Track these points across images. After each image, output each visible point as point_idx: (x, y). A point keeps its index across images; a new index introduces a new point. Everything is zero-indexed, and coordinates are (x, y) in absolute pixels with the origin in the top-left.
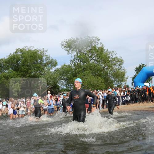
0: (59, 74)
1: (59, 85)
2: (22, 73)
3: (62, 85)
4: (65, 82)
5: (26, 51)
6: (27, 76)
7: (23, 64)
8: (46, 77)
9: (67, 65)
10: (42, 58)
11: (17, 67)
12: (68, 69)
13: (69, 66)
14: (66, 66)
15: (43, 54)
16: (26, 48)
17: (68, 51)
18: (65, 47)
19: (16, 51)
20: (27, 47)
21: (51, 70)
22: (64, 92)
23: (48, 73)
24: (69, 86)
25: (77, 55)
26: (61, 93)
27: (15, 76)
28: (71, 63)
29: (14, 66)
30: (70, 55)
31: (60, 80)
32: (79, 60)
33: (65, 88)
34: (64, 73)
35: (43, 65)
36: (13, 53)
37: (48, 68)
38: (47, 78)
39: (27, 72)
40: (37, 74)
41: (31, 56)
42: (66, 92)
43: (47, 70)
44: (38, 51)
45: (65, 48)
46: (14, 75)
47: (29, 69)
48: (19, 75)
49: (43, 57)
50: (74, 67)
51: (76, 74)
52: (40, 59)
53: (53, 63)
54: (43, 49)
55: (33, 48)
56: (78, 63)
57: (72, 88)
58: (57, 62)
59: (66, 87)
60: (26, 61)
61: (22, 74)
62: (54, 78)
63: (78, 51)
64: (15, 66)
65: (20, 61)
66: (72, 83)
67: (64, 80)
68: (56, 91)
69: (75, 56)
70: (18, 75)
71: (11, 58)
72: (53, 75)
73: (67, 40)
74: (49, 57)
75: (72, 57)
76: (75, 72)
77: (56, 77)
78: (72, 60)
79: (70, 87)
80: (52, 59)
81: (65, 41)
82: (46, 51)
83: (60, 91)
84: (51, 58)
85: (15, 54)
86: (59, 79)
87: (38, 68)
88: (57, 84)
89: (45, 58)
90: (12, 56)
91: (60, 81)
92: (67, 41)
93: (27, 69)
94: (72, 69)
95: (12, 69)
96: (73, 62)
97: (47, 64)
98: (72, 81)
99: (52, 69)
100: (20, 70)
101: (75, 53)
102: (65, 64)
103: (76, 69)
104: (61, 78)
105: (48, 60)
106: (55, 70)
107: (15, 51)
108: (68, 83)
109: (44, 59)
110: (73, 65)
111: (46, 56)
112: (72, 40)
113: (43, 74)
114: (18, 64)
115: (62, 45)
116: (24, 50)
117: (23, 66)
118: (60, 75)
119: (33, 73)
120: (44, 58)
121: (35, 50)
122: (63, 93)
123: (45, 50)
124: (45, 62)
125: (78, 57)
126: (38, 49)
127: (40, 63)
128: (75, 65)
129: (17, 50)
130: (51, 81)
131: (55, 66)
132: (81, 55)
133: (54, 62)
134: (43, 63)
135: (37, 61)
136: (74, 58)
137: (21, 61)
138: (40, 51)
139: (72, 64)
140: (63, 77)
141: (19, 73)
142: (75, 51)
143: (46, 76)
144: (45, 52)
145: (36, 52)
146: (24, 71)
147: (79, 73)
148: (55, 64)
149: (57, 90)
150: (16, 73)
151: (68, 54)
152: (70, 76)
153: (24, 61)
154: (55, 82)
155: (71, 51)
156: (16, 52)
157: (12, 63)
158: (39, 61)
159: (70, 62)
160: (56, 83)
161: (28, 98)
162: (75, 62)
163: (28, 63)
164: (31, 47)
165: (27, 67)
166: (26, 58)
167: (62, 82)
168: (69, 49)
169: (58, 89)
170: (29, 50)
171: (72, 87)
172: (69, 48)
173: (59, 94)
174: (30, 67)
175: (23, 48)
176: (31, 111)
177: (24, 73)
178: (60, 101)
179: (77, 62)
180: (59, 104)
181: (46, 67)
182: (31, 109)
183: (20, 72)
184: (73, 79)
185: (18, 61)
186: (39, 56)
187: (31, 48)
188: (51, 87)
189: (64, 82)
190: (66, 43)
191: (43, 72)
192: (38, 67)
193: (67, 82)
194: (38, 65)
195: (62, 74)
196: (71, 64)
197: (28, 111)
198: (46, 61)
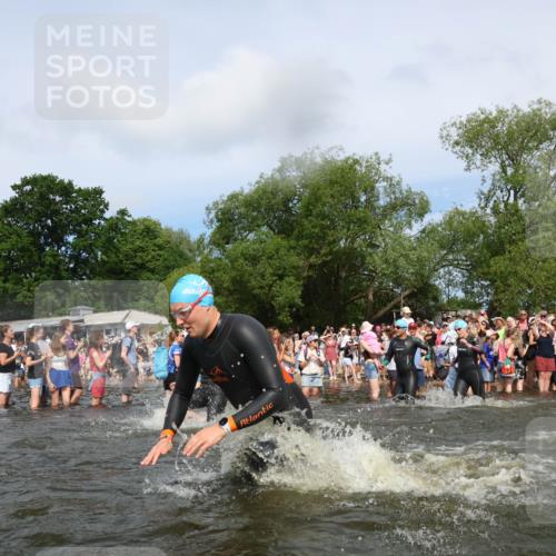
0: (436, 245)
1: (440, 283)
2: (306, 242)
3: (448, 286)
4: (460, 275)
5: (315, 164)
6: (323, 251)
7: (308, 212)
8: (392, 255)
9: (468, 210)
10: (373, 188)
11: (287, 221)
12: (471, 225)
13: (473, 214)
14: (463, 214)
15: (376, 174)
16: (316, 151)
17: (467, 157)
18: (457, 143)
19: (279, 164)
20: (318, 148)
21: (407, 232)
22: (459, 313)
23: (398, 240)
24: (475, 290)
25: (504, 171)
26: (445, 316)
27: (282, 252)
28: (483, 205)
29: (275, 218)
30: (476, 173)
31: (443, 266)
32: (512, 192)
33: (460, 295)
34: (454, 241)
35: (377, 211)
36: (270, 173)
37: (395, 222)
38: (394, 261)
39: (324, 238)
40: (356, 245)
41: (332, 183)
42: (464, 311)
43: (391, 229)
44: (356, 162)
45: (458, 148)
46: (277, 251)
47: (328, 227)
48: (294, 248)
49: (377, 185)
50: (493, 220)
51: (502, 243)
52: (365, 191)
53: (415, 206)
54: (376, 154)
55: (340, 153)
56: (506, 203)
57: (485, 298)
58: (427, 202)
59: (466, 292)
60: (315, 198)
61: (306, 247)
62: (420, 260)
63: (505, 157)
64: (279, 219)
65: (295, 201)
66: (486, 280)
67: (457, 266)
68: (428, 308)
69: (498, 177)
70: (291, 248)
71: (265, 192)
72: (415, 249)
73: (464, 119)
74: (399, 183)
75: (484, 180)
76: (499, 238)
77: (425, 254)
78: (486, 191)
79: (480, 295)
80: (409, 191)
81: (455, 124)
82: (387, 163)
83: (441, 309)
84: (404, 187)
85: (277, 176)
86: (438, 263)
87: (362, 222)
88: (432, 282)
89: (385, 187)
90: (267, 184)
91: (442, 271)
92: (461, 123)
93: (323, 228)
94: (484, 225)
95: (271, 228)
96: (487, 200)
97: (393, 207)
98: (486, 270)
99: (410, 228)
100: (296, 232)
101: (494, 167)
102: (459, 207)
103: (500, 228)
104: (443, 258)
105: (394, 193)
106: (423, 231)
107: (277, 165)
108: (470, 281)
109: (381, 190)
110: (488, 211)
111: (386, 179)
112: (482, 117)
113: (378, 247)
114: (288, 210)
115: (445, 138)
116: (308, 163)
117: (307, 216)
118: (442, 247)
119: (342, 243)
120: (381, 186)
121: (348, 158)
122: (454, 313)
123: (384, 157)
124: (383, 201)
125: (508, 181)
126: (356, 157)
127: (366, 207)
128: (495, 211)
129: (283, 161)
130: (408, 272)
131: (421, 215)
132: (516, 171)
133: (417, 201)
134: (376, 204)
135: (355, 199)
136: (493, 184)
137: (299, 201)
138: (364, 164)
139: (486, 206)
140: (451, 257)
141: (293, 243)
142: (493, 159)
143: (390, 251)
144: (383, 167)
145: (351, 167)
146: (310, 237)
147: (512, 242)
148: (423, 209)
149: (432, 303)
150: (285, 243)
151: (468, 169)
152: (481, 252)
153: (310, 199)
154: (423, 276)
155: (479, 157)
156: (280, 170)
157: (270, 209)
158: (363, 199)
159: (478, 200)
160: (429, 277)
161: (328, 332)
162: (495, 198)
163: (324, 205)
164: (332, 148)
165: (323, 219)
166: (319, 189)
167: (450, 274)
168: (470, 151)
169: (436, 299)
170: (326, 161)
171: (488, 294)
172: (471, 147)
173: (439, 319)
174: (332, 221)
175: (306, 153)
176: (339, 376)
177: (311, 242)
178: (443, 343)
179: (506, 198)
180: (441, 356)
181: (390, 219)
182: (340, 371)
183: (299, 238)
184: (492, 262)
185: (289, 200)
186: (361, 180)
187: (333, 153)
188: (407, 292)
189: (458, 275)
190: (461, 131)
191: (380, 239)
192: (359, 219)
193: (467, 274)
194: (361, 213)
195: (449, 244)
196: (482, 208)
197: (331, 378)
198: (388, 200)
